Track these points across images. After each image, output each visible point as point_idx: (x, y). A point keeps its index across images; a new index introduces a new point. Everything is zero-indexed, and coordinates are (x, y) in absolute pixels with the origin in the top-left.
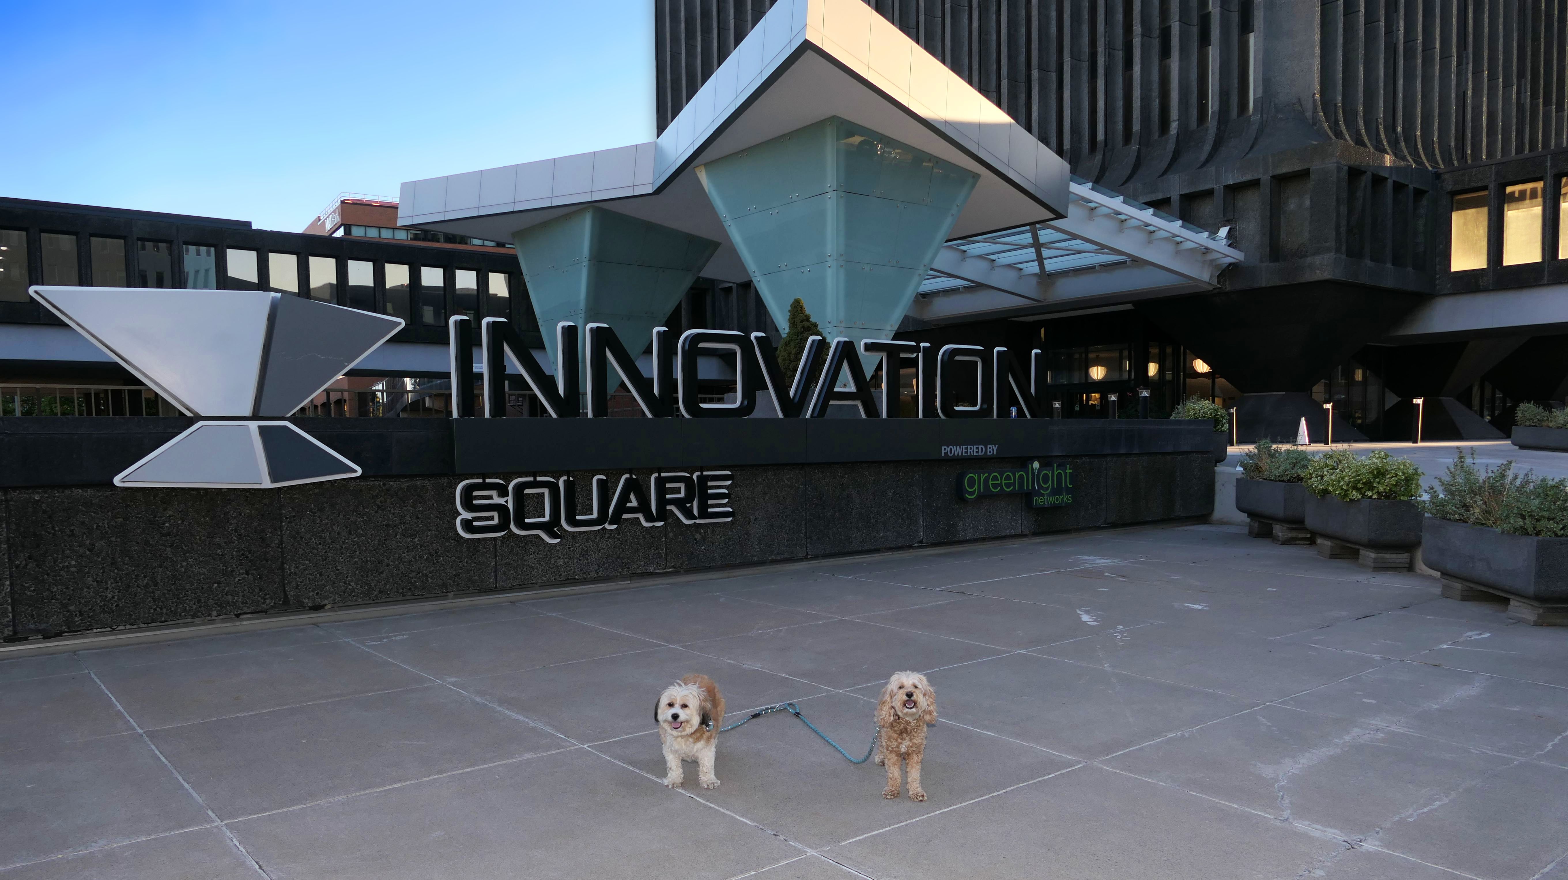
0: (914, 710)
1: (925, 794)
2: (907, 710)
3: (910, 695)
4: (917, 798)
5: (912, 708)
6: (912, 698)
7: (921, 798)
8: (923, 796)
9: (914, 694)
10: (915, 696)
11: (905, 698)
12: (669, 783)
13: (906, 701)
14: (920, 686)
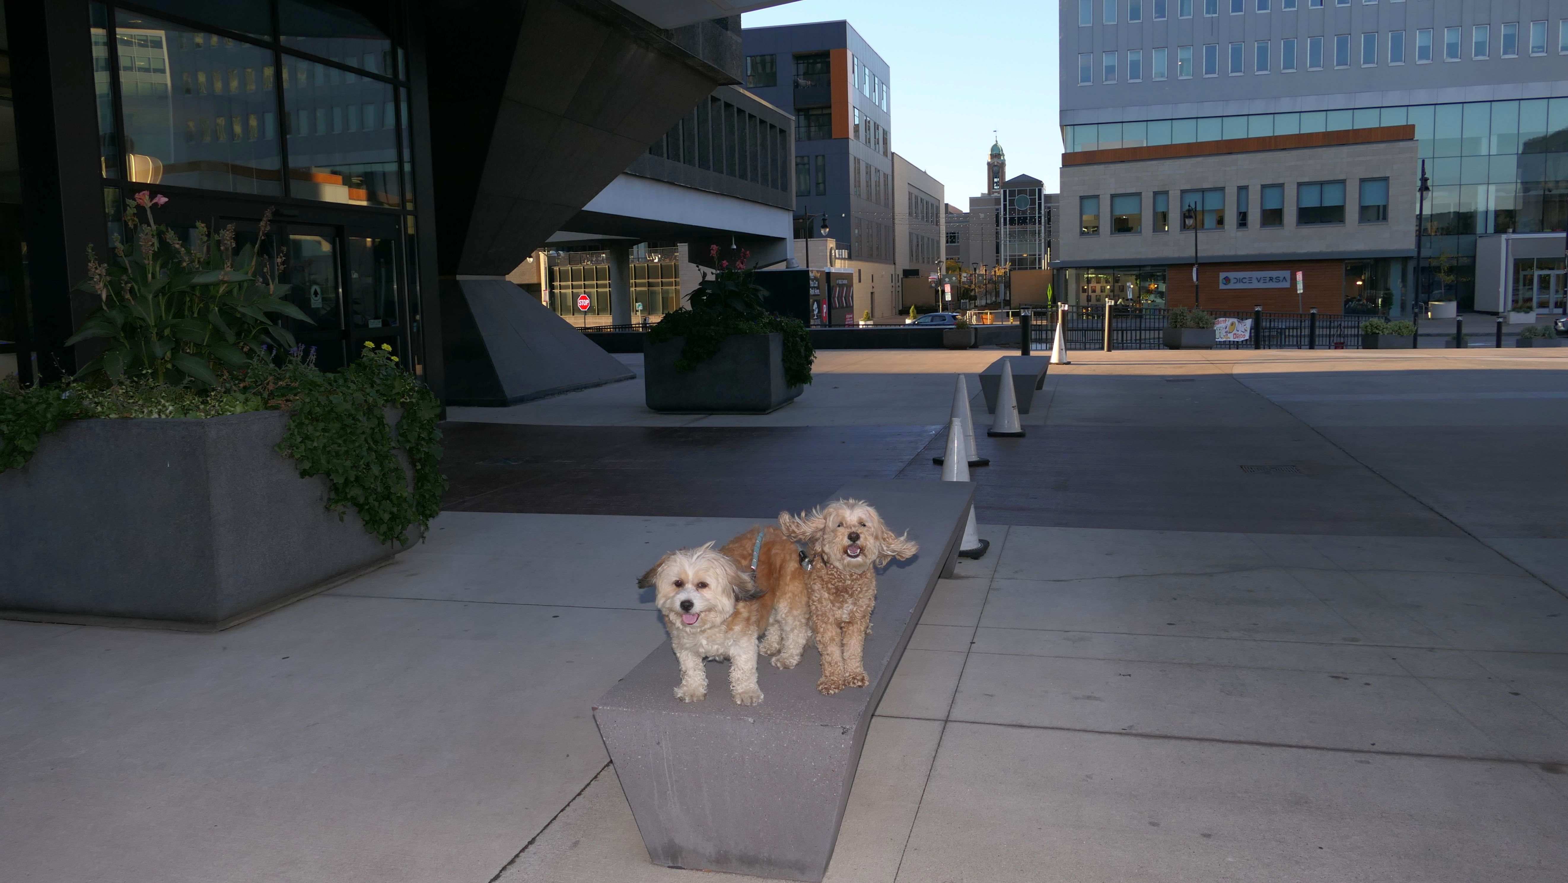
0: (859, 559)
1: (867, 678)
2: (849, 559)
3: (854, 537)
4: (854, 683)
5: (857, 556)
6: (858, 542)
7: (860, 684)
8: (862, 680)
9: (862, 536)
10: (861, 539)
11: (846, 542)
12: (684, 694)
13: (850, 546)
14: (869, 524)
